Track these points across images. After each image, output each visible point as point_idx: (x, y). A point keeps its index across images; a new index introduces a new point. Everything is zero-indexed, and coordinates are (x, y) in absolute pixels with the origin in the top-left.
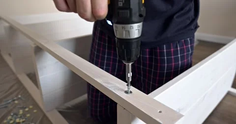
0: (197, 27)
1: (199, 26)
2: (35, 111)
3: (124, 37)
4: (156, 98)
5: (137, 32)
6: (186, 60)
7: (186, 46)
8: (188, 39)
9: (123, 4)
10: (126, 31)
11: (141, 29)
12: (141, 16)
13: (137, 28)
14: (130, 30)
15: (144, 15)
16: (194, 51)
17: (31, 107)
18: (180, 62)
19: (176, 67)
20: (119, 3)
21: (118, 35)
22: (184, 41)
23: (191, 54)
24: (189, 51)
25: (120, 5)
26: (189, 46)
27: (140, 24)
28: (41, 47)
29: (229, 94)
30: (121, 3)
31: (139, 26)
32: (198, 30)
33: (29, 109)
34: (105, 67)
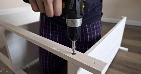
0: (102, 14)
1: (103, 13)
2: (7, 72)
3: (72, 26)
4: (89, 55)
5: (79, 23)
6: (98, 33)
7: (98, 25)
8: (99, 21)
9: (72, 8)
10: (73, 23)
11: (81, 22)
12: (81, 14)
13: (79, 22)
14: (75, 22)
15: (84, 14)
16: (102, 28)
17: (4, 69)
18: (96, 35)
19: (94, 37)
20: (70, 7)
21: (68, 25)
22: (97, 22)
23: (101, 29)
24: (100, 28)
25: (70, 8)
26: (100, 25)
27: (81, 19)
28: (9, 30)
29: (119, 50)
30: (71, 7)
31: (80, 20)
32: (103, 15)
33: (3, 70)
34: (50, 38)
